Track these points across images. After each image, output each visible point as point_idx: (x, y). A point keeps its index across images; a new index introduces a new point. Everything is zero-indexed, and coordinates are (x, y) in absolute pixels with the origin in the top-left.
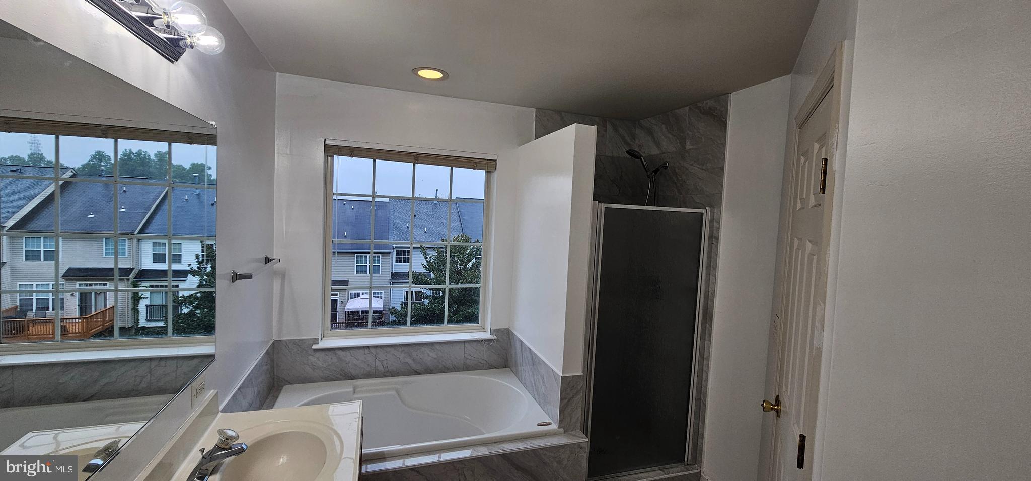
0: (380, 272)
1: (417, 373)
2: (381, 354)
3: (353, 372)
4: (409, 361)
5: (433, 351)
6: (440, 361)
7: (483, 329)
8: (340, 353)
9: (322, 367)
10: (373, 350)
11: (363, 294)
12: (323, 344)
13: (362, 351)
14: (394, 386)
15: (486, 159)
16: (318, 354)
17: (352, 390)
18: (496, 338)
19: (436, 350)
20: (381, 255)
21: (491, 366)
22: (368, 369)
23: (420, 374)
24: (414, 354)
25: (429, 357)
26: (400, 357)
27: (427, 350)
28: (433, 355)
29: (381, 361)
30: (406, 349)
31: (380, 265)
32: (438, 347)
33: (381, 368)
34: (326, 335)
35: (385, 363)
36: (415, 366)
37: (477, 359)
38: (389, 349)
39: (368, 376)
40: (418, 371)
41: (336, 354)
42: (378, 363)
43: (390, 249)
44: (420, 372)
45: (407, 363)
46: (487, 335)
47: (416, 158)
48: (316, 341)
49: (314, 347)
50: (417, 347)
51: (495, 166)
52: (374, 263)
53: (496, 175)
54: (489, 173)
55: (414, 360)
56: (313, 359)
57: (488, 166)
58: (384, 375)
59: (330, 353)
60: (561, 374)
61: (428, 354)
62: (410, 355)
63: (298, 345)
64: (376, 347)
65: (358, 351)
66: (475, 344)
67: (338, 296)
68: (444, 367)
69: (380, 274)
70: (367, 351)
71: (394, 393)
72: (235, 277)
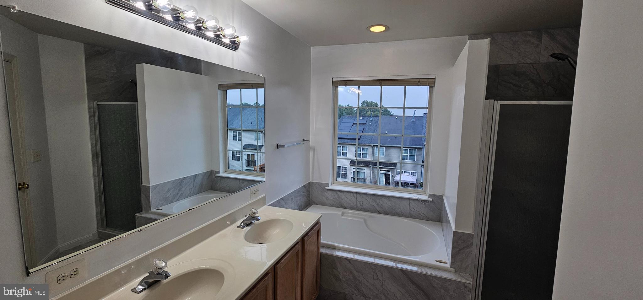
0: (416, 160)
1: (379, 212)
2: (359, 197)
3: (345, 205)
4: (375, 205)
5: (389, 201)
6: (394, 208)
7: (425, 193)
8: (339, 193)
9: (331, 199)
10: (355, 195)
11: (405, 172)
12: (331, 187)
13: (349, 194)
14: (363, 217)
15: (427, 78)
16: (329, 192)
17: (341, 213)
18: (432, 200)
19: (391, 201)
20: (416, 149)
21: (429, 219)
22: (352, 205)
23: (381, 214)
24: (378, 201)
25: (387, 204)
26: (370, 201)
27: (386, 200)
28: (389, 204)
29: (359, 202)
30: (373, 197)
31: (416, 155)
32: (392, 199)
33: (359, 205)
34: (334, 183)
35: (361, 203)
36: (379, 209)
37: (418, 212)
38: (363, 196)
39: (352, 208)
40: (380, 212)
41: (337, 193)
42: (358, 203)
43: (422, 146)
44: (381, 212)
45: (373, 205)
46: (426, 198)
47: (381, 83)
48: (328, 185)
49: (327, 188)
50: (380, 197)
51: (434, 82)
52: (412, 154)
53: (435, 89)
54: (431, 88)
55: (378, 205)
56: (326, 194)
57: (430, 82)
58: (361, 210)
59: (334, 192)
60: (454, 229)
61: (386, 203)
62: (375, 201)
63: (320, 186)
64: (357, 193)
65: (347, 193)
66: (417, 202)
67: (391, 172)
68: (396, 212)
69: (416, 161)
70: (352, 195)
71: (362, 220)
72: (278, 146)
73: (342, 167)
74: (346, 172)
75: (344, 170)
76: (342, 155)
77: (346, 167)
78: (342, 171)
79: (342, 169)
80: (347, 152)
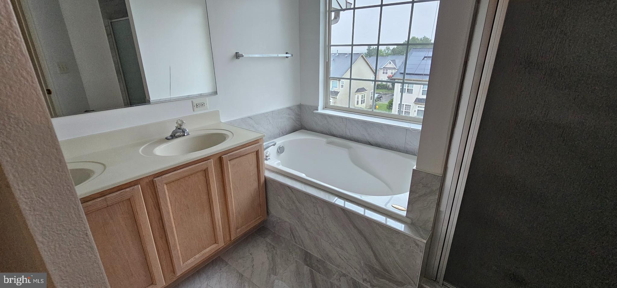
1: (369, 143)
4: (366, 135)
6: (386, 140)
24: (369, 130)
25: (379, 134)
26: (360, 130)
28: (382, 134)
36: (370, 140)
39: (342, 137)
40: (371, 143)
61: (378, 132)
68: (389, 145)
72: (237, 56)
73: (406, 105)
74: (410, 110)
75: (408, 108)
76: (407, 91)
77: (410, 105)
78: (405, 109)
79: (406, 107)
80: (412, 90)
